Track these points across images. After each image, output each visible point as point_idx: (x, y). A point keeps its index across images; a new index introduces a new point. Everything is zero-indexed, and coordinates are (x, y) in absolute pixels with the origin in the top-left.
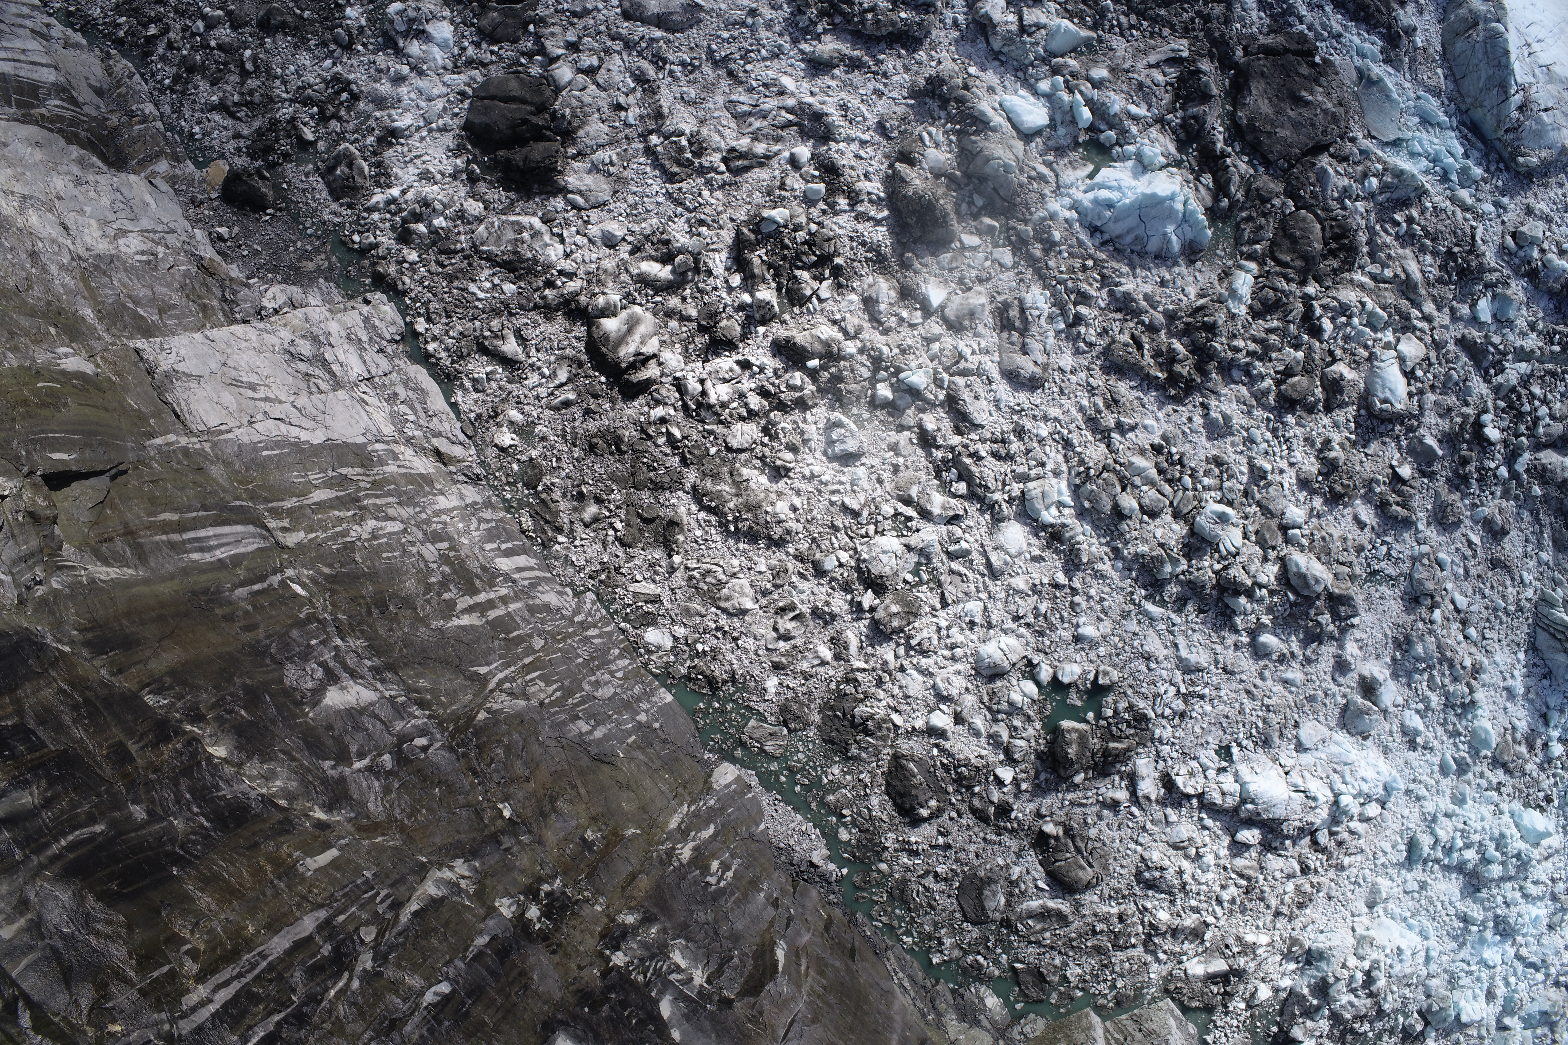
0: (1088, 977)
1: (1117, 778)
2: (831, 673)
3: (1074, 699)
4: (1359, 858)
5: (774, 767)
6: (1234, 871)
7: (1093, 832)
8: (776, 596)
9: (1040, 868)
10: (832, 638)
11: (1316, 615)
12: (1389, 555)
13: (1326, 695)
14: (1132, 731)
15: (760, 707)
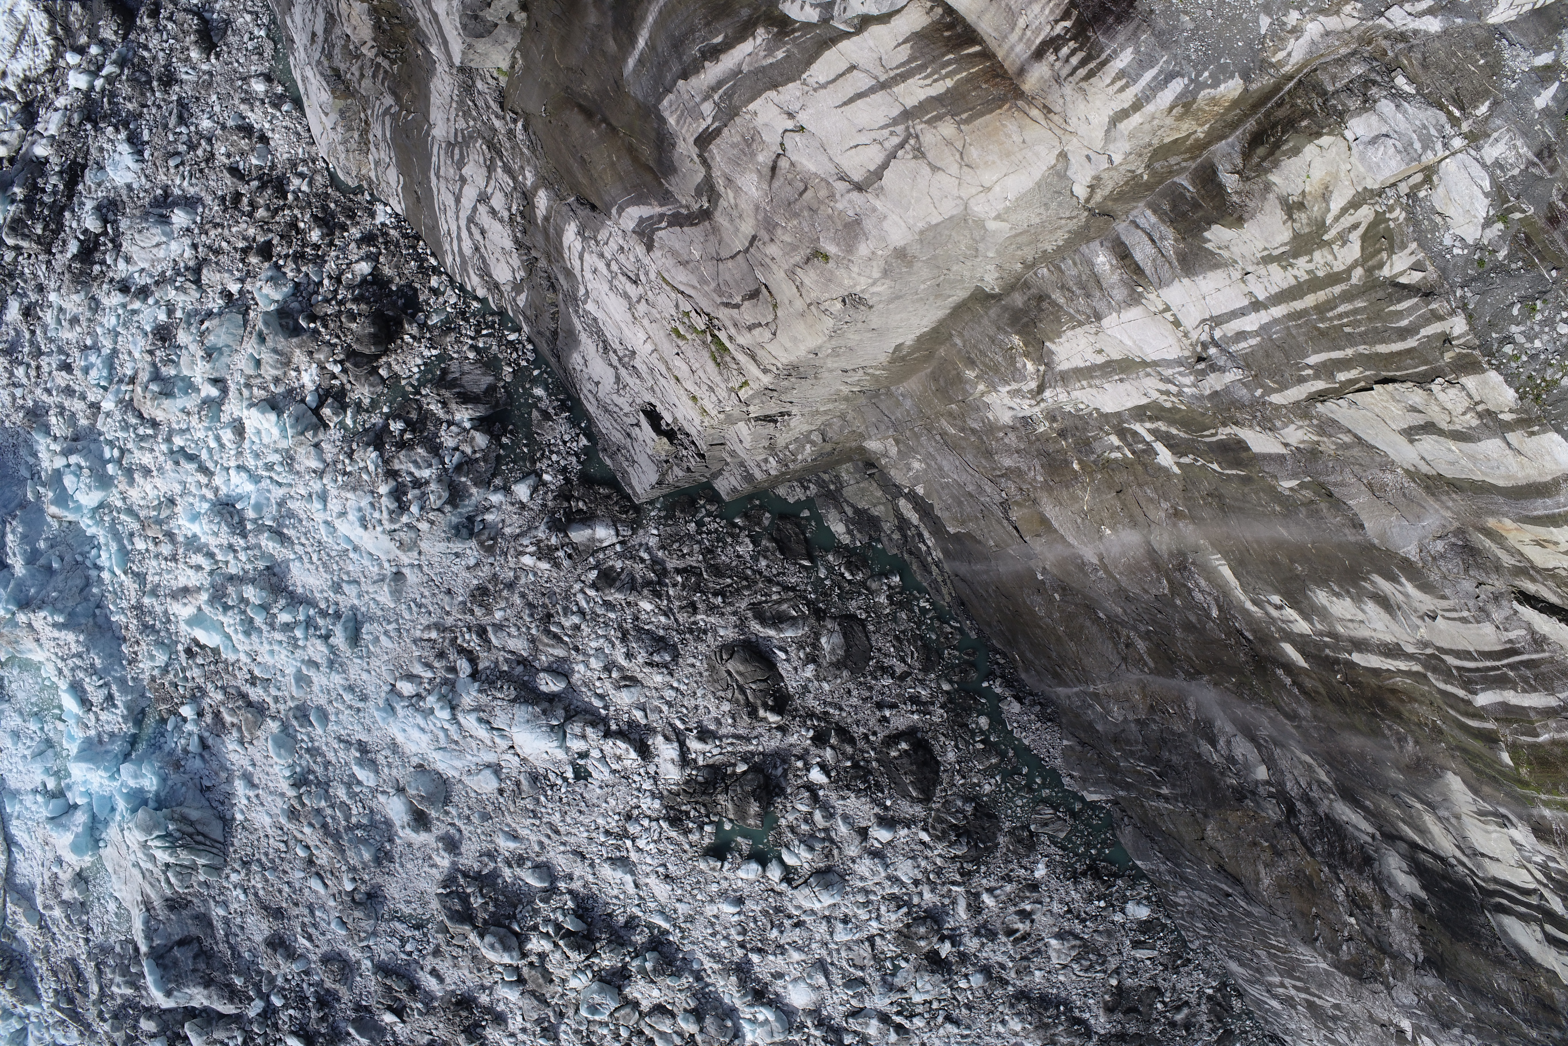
0: (729, 540)
1: (701, 762)
2: (984, 881)
3: (744, 844)
4: (418, 634)
5: (1046, 793)
6: (566, 643)
7: (726, 707)
8: (1028, 949)
9: (783, 673)
10: (980, 913)
11: (486, 903)
12: (403, 941)
13: (468, 818)
14: (684, 808)
15: (1053, 849)
